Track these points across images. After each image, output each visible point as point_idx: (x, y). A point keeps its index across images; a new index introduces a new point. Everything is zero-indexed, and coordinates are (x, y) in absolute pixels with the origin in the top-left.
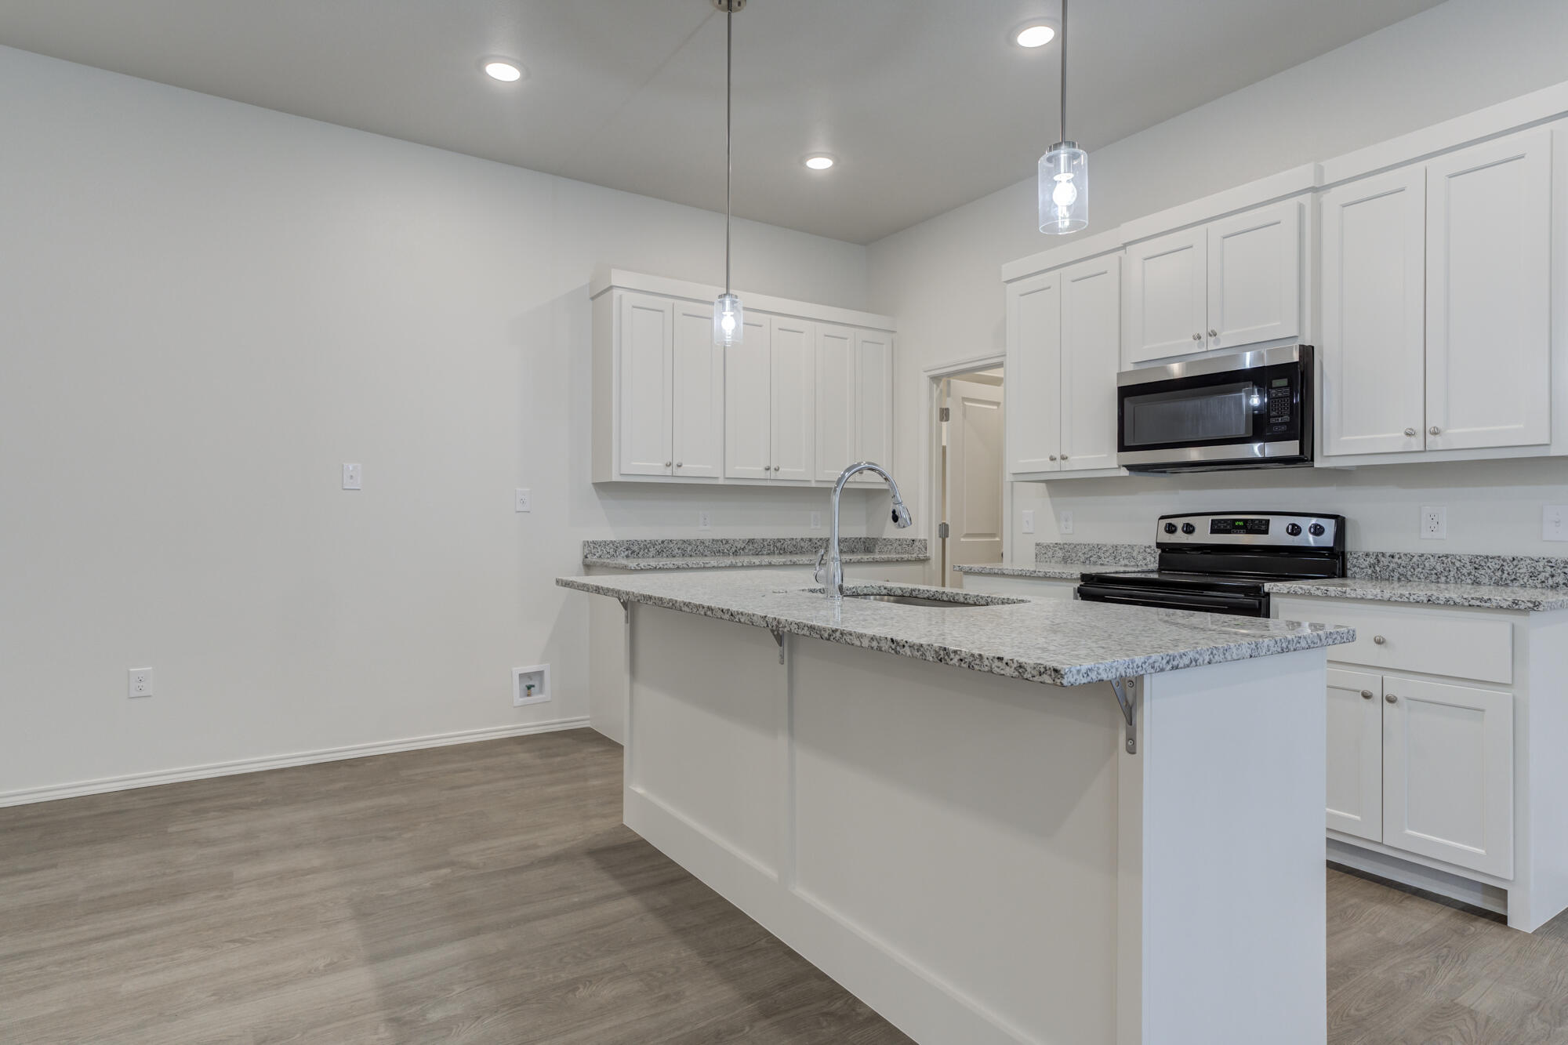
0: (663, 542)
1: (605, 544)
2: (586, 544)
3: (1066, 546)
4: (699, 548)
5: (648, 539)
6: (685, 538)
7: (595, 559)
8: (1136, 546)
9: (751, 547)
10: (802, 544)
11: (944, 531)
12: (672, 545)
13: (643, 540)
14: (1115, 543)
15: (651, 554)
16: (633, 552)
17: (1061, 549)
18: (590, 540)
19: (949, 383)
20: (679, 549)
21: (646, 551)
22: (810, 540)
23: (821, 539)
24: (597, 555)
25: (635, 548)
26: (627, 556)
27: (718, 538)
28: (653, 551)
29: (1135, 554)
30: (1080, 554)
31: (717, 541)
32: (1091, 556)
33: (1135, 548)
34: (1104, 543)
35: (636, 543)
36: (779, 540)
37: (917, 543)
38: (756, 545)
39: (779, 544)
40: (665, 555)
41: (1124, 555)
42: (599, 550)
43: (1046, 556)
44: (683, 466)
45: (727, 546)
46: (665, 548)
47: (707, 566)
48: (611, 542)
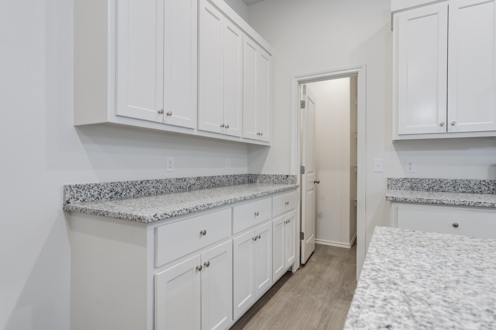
0: (142, 182)
1: (89, 187)
2: (68, 188)
3: (413, 180)
4: (168, 185)
5: (130, 180)
6: (158, 178)
7: (78, 205)
8: (472, 180)
9: (198, 183)
10: (223, 179)
11: (302, 170)
12: (149, 185)
13: (126, 181)
14: (455, 178)
15: (132, 194)
16: (117, 193)
17: (409, 182)
18: (73, 184)
19: (305, 87)
20: (153, 187)
21: (128, 190)
22: (227, 176)
23: (231, 176)
24: (81, 199)
25: (119, 189)
26: (111, 198)
27: (180, 177)
28: (134, 191)
29: (471, 185)
30: (425, 185)
31: (179, 179)
32: (434, 186)
33: (471, 182)
34: (446, 178)
35: (119, 185)
36: (213, 177)
37: (290, 178)
38: (201, 182)
39: (212, 180)
40: (143, 194)
41: (462, 186)
42: (83, 194)
43: (397, 185)
44: (172, 115)
45: (185, 183)
46: (143, 188)
47: (210, 207)
48: (96, 185)
